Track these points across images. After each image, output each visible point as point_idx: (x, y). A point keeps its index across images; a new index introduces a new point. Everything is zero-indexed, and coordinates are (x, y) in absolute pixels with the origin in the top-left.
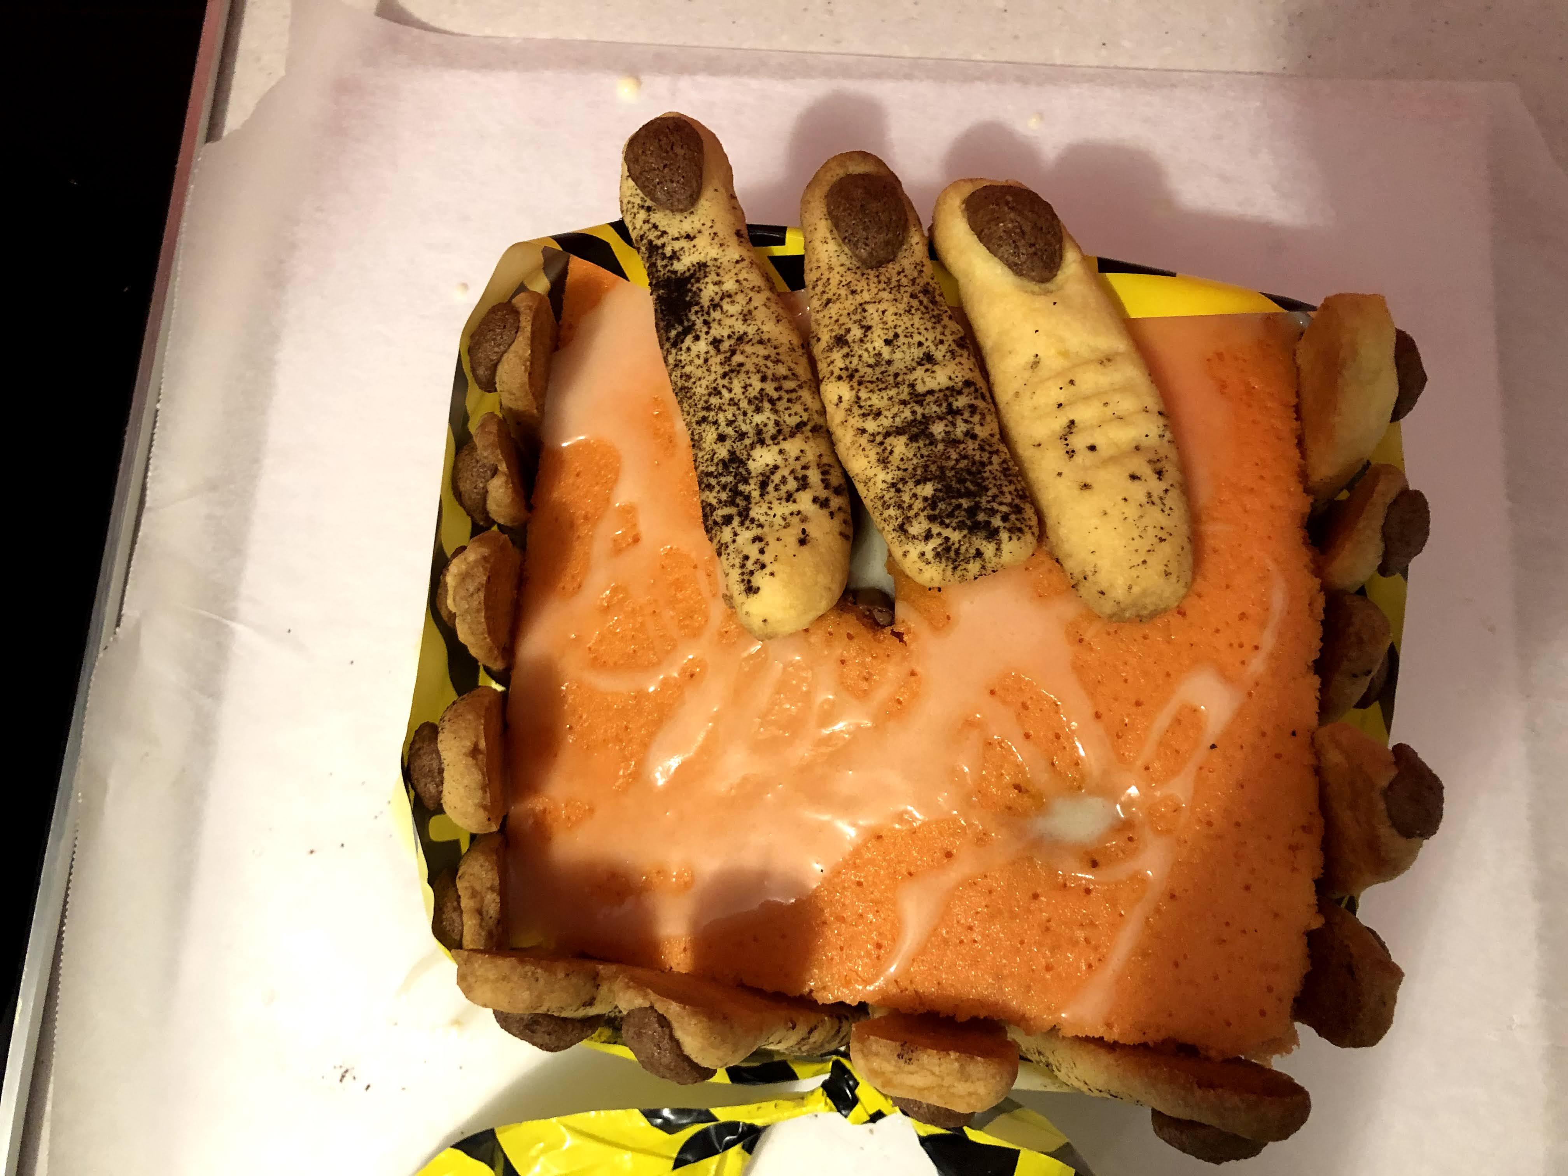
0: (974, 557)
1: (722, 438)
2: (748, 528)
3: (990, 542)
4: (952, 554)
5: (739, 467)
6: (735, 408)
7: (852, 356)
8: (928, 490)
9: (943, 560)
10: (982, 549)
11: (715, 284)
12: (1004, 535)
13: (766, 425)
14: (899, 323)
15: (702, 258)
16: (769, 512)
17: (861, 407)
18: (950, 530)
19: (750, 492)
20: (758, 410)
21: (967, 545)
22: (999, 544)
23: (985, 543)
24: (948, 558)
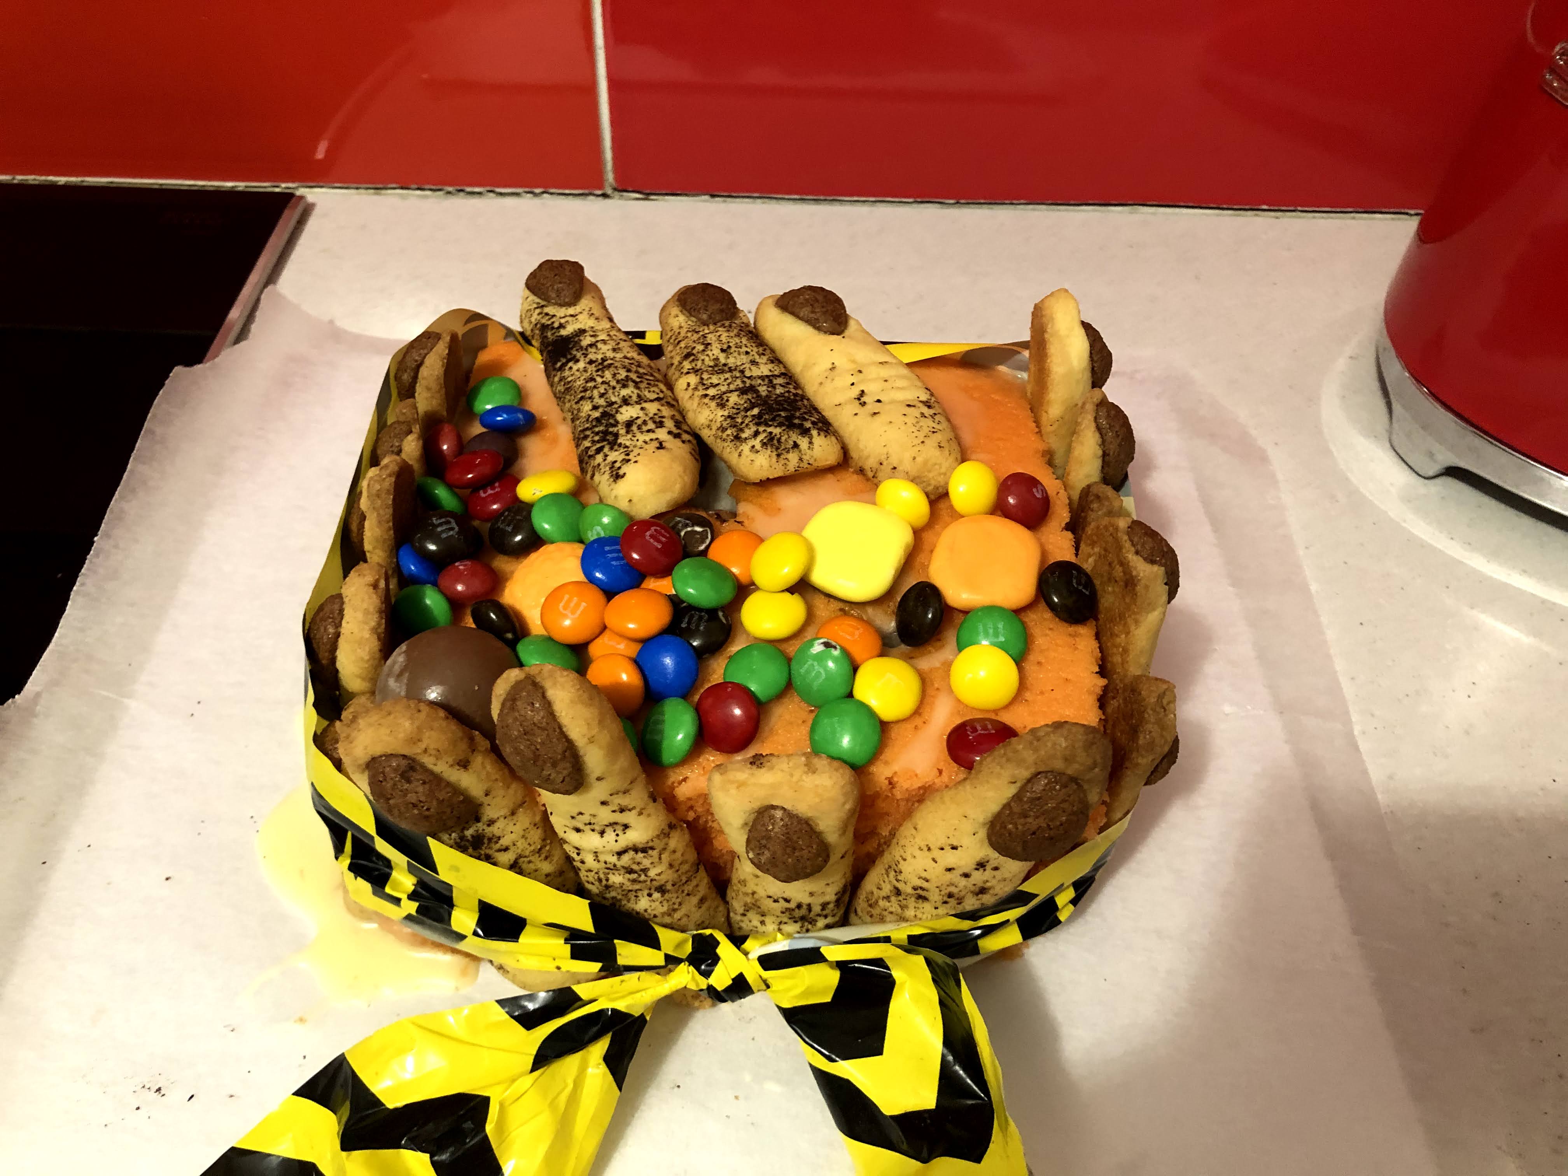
0: (792, 448)
1: (595, 408)
2: (616, 450)
3: (804, 437)
4: (775, 442)
5: (609, 419)
6: (607, 385)
7: (698, 360)
8: (756, 411)
9: (769, 447)
10: (799, 442)
11: (592, 336)
12: (814, 433)
13: (630, 397)
14: (731, 340)
15: (582, 326)
16: (633, 438)
17: (704, 384)
18: (772, 427)
19: (618, 431)
20: (625, 386)
21: (787, 436)
22: (811, 438)
23: (800, 437)
24: (772, 445)
